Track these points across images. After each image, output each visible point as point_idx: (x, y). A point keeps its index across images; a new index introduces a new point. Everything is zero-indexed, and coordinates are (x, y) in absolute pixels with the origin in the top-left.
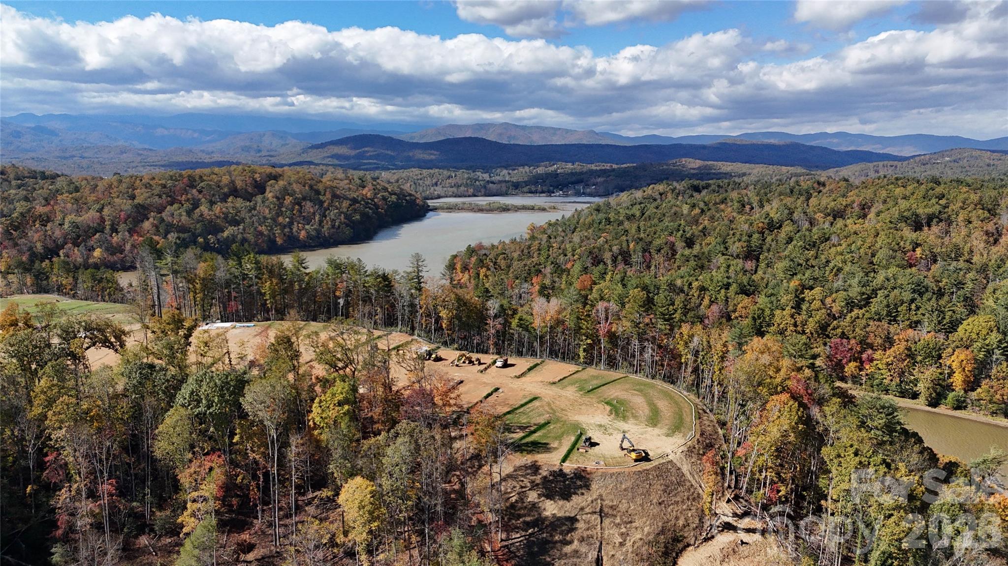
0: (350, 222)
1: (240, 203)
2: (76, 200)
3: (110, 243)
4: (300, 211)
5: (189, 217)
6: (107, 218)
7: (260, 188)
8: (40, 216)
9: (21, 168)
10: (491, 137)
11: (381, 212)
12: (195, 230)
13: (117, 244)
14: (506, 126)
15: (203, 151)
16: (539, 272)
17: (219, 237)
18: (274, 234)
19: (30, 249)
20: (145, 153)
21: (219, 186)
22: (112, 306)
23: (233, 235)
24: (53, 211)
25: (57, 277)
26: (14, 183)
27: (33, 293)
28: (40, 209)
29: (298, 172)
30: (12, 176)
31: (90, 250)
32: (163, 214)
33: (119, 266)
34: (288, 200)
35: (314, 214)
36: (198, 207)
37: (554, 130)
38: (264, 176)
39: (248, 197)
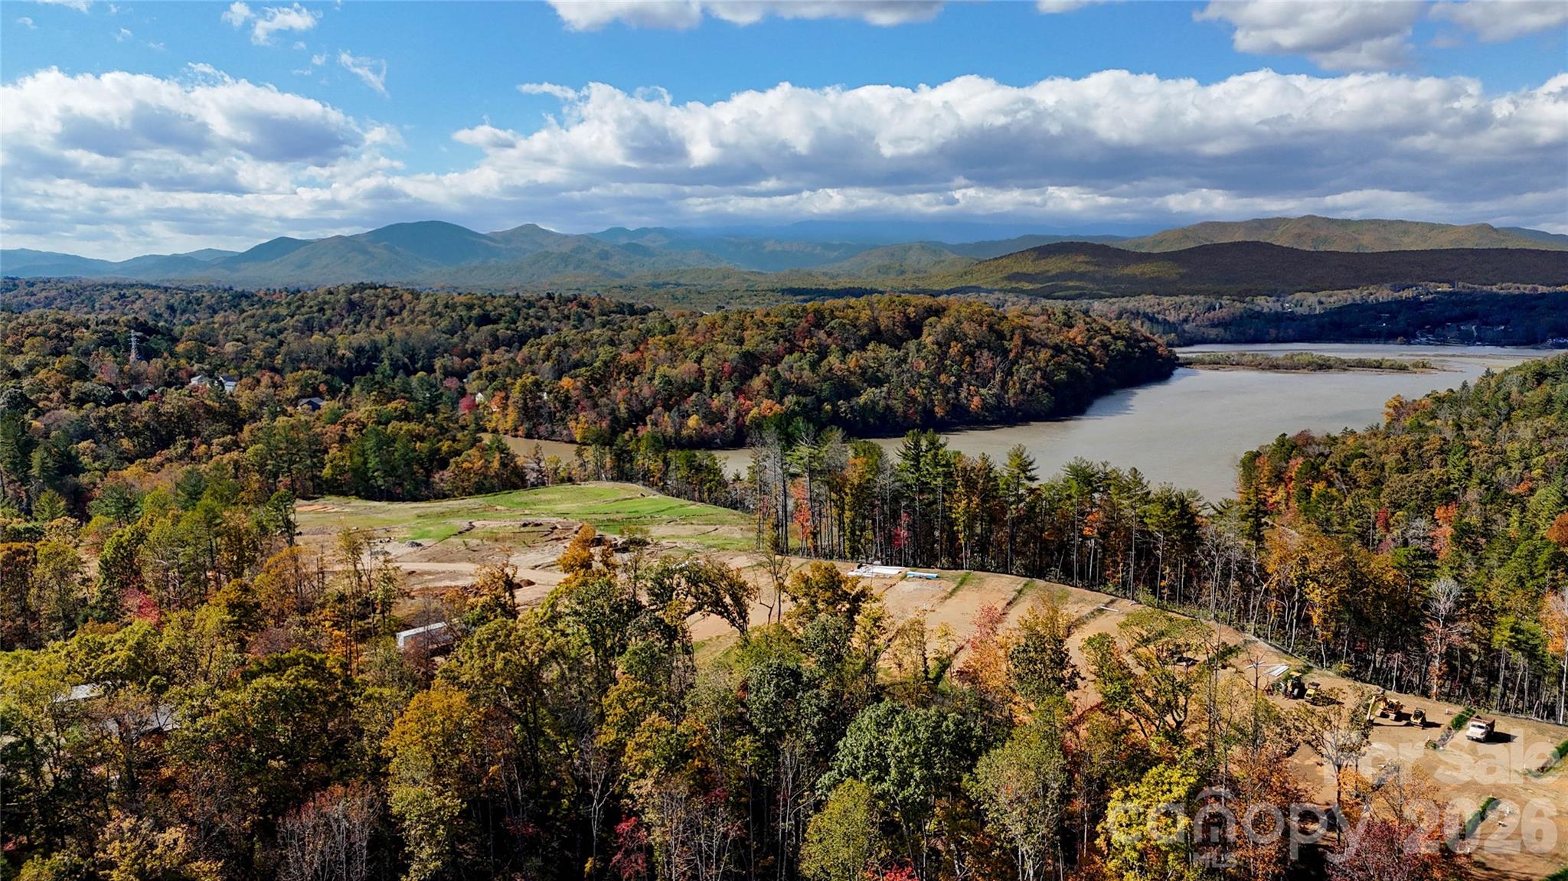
0: (1051, 386)
1: (884, 351)
2: (671, 345)
3: (708, 406)
4: (972, 365)
5: (813, 372)
6: (707, 372)
7: (914, 329)
8: (627, 366)
9: (607, 299)
10: (1282, 240)
11: (1099, 368)
12: (821, 391)
13: (719, 409)
14: (1311, 221)
15: (825, 274)
16: (1449, 498)
17: (853, 403)
18: (932, 401)
19: (613, 412)
20: (752, 278)
21: (855, 326)
22: (715, 512)
23: (872, 401)
24: (642, 360)
25: (645, 459)
26: (598, 319)
27: (613, 479)
28: (627, 357)
29: (970, 304)
30: (596, 310)
31: (683, 417)
32: (779, 368)
33: (718, 441)
34: (955, 349)
35: (993, 370)
36: (826, 357)
37: (1402, 226)
38: (921, 310)
39: (896, 343)
